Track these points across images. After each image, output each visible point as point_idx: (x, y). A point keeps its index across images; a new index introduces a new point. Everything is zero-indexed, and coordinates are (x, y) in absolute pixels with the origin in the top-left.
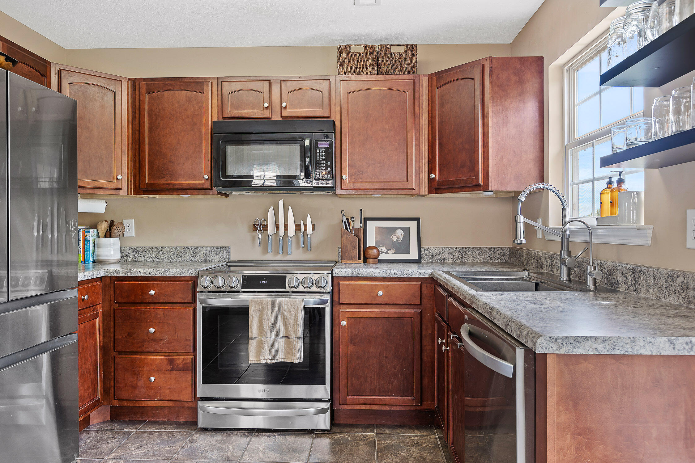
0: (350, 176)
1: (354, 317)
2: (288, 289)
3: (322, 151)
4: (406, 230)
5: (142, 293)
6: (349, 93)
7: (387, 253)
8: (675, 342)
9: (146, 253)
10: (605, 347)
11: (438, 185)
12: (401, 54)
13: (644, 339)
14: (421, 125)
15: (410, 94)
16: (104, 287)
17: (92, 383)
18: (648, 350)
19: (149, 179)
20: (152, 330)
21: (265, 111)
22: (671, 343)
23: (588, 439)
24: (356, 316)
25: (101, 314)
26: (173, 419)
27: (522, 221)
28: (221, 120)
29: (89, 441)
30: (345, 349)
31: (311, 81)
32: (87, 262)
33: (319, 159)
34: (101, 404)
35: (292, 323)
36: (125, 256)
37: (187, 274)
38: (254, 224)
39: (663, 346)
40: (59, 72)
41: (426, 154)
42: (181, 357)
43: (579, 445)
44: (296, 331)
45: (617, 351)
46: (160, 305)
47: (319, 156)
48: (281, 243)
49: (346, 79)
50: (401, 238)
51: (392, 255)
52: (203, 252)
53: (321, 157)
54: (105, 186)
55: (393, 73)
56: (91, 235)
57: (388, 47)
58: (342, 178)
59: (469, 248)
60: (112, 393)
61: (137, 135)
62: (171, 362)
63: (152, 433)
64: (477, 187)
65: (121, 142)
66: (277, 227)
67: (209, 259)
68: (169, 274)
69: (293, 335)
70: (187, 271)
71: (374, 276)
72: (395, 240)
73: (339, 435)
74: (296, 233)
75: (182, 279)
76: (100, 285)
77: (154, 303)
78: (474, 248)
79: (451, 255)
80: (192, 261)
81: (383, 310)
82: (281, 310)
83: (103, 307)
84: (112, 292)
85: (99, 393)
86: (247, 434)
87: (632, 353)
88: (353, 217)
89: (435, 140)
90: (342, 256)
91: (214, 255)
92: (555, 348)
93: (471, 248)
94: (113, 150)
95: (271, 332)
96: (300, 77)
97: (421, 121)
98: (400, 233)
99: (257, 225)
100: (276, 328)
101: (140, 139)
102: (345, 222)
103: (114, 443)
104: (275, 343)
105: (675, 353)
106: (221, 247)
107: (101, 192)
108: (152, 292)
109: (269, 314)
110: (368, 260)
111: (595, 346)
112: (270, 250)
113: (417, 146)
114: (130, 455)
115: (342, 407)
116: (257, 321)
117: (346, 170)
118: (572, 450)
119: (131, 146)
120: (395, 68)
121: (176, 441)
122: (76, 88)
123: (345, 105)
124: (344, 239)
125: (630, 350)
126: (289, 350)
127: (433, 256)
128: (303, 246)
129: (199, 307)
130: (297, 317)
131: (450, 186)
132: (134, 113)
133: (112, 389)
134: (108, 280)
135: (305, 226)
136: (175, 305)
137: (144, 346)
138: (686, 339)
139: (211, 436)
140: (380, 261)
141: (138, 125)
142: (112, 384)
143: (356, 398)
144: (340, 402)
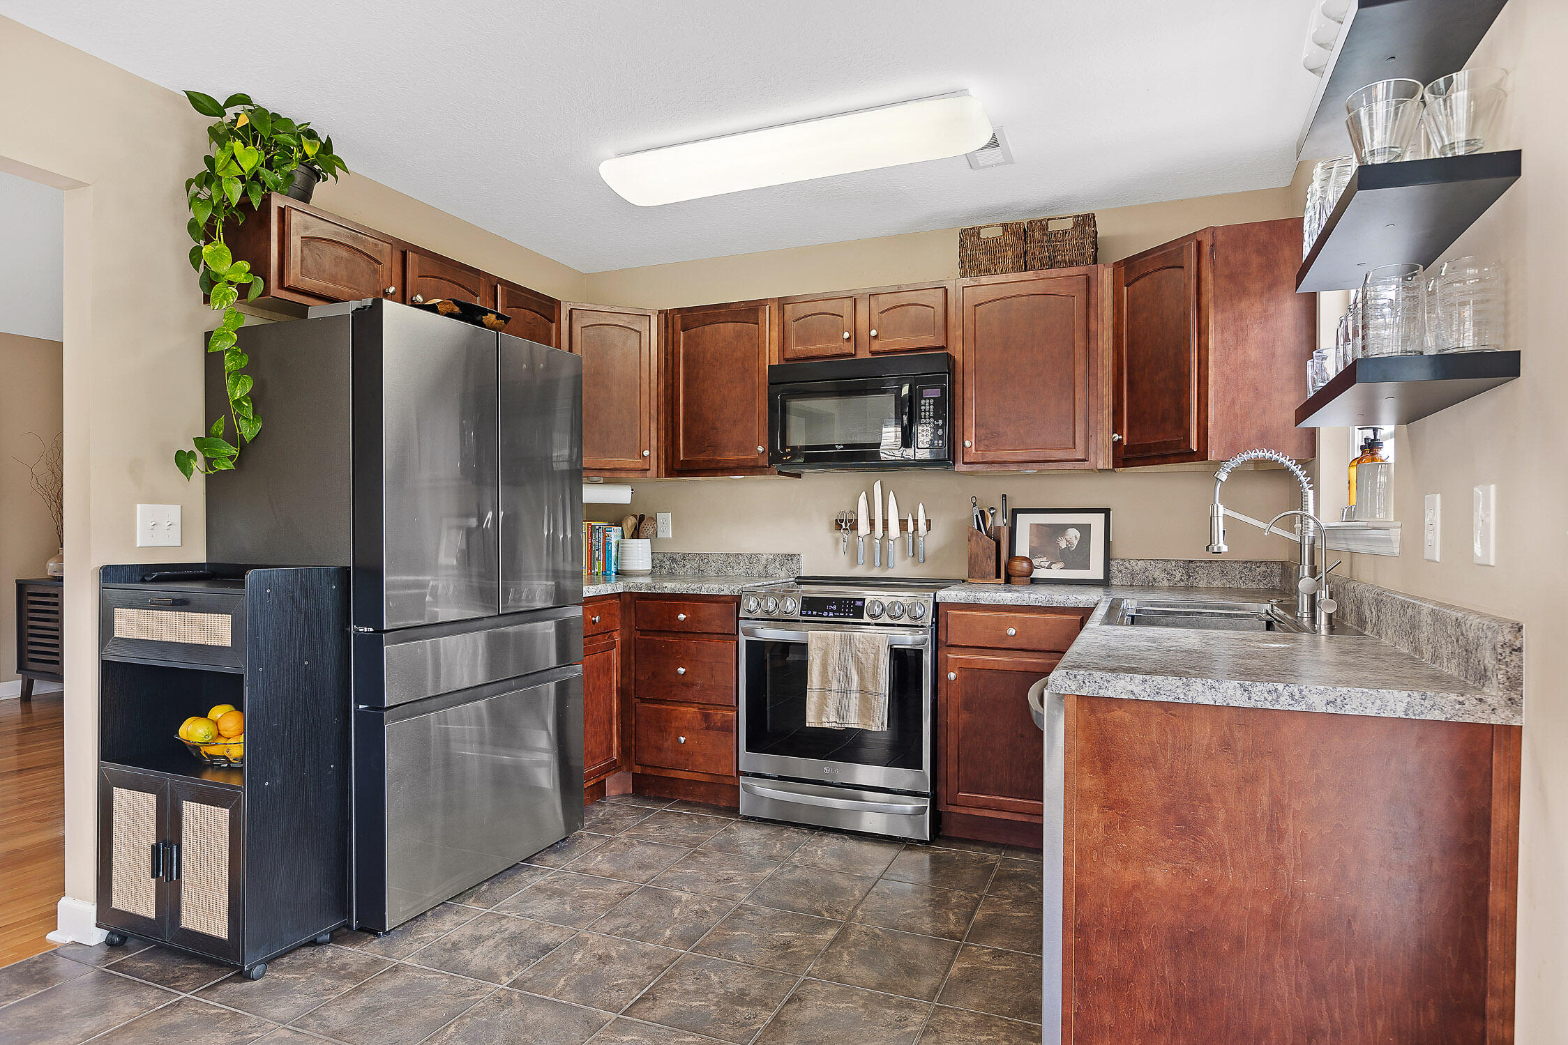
0: (978, 441)
1: (970, 667)
2: (866, 619)
3: (929, 403)
4: (1085, 529)
5: (670, 617)
6: (975, 306)
7: (1049, 567)
8: (1250, 688)
9: (686, 563)
10: (1144, 690)
11: (1126, 453)
12: (1066, 233)
13: (1203, 683)
14: (1100, 351)
15: (1078, 301)
16: (624, 608)
17: (606, 738)
18: (1210, 697)
19: (684, 454)
20: (681, 670)
21: (846, 344)
22: (1245, 690)
23: (1123, 815)
24: (973, 666)
25: (618, 644)
26: (712, 802)
27: (1221, 514)
28: (783, 362)
29: (601, 814)
30: (955, 718)
31: (915, 292)
32: (608, 573)
33: (925, 415)
34: (618, 769)
35: (870, 671)
36: (658, 565)
37: (727, 592)
38: (836, 520)
39: (1233, 694)
40: (571, 311)
41: (1108, 399)
42: (720, 712)
43: (1110, 823)
44: (876, 683)
45: (1163, 696)
46: (692, 635)
47: (925, 411)
48: (878, 549)
49: (972, 283)
50: (1076, 543)
51: (1057, 572)
52: (763, 562)
53: (927, 413)
54: (628, 467)
55: (1051, 266)
56: (614, 534)
57: (1042, 225)
58: (964, 446)
59: (1201, 561)
60: (633, 754)
61: (670, 391)
62: (706, 717)
63: (680, 815)
64: (1187, 456)
65: (648, 403)
66: (872, 524)
67: (771, 572)
68: (703, 592)
69: (871, 689)
70: (727, 589)
71: (1002, 603)
72: (1064, 546)
73: (942, 850)
74: (902, 535)
75: (722, 599)
76: (617, 603)
77: (685, 632)
78: (1211, 561)
79: (1168, 574)
80: (747, 575)
81: (1017, 659)
82: (853, 650)
83: (621, 635)
84: (633, 615)
85: (615, 752)
86: (806, 831)
87: (1185, 700)
88: (992, 508)
89: (1122, 375)
90: (970, 572)
91: (778, 567)
92: (1073, 688)
93: (1206, 562)
94: (639, 415)
95: (839, 682)
96: (899, 287)
97: (1100, 343)
98: (1073, 534)
99: (842, 521)
100: (846, 676)
101: (673, 398)
102: (977, 516)
103: (630, 821)
104: (844, 699)
105: (1251, 704)
106: (789, 555)
107: (623, 475)
108: (682, 617)
109: (837, 656)
110: (1013, 579)
111: (1130, 688)
112: (860, 560)
113: (1091, 388)
114: (647, 836)
115: (951, 808)
116: (819, 664)
117: (971, 431)
118: (1100, 828)
119: (662, 408)
120: (1055, 257)
121: (709, 828)
122: (591, 331)
123: (969, 326)
124: (973, 543)
125: (1182, 696)
126: (866, 710)
127: (1133, 575)
128: (911, 554)
129: (743, 639)
130: (878, 662)
131: (1145, 454)
132: (666, 359)
133: (633, 749)
134: (628, 598)
135: (915, 521)
136: (712, 637)
137: (671, 692)
138: (1270, 686)
139: (756, 828)
140: (1034, 582)
141: (670, 378)
142: (633, 742)
143: (973, 797)
144: (947, 802)
